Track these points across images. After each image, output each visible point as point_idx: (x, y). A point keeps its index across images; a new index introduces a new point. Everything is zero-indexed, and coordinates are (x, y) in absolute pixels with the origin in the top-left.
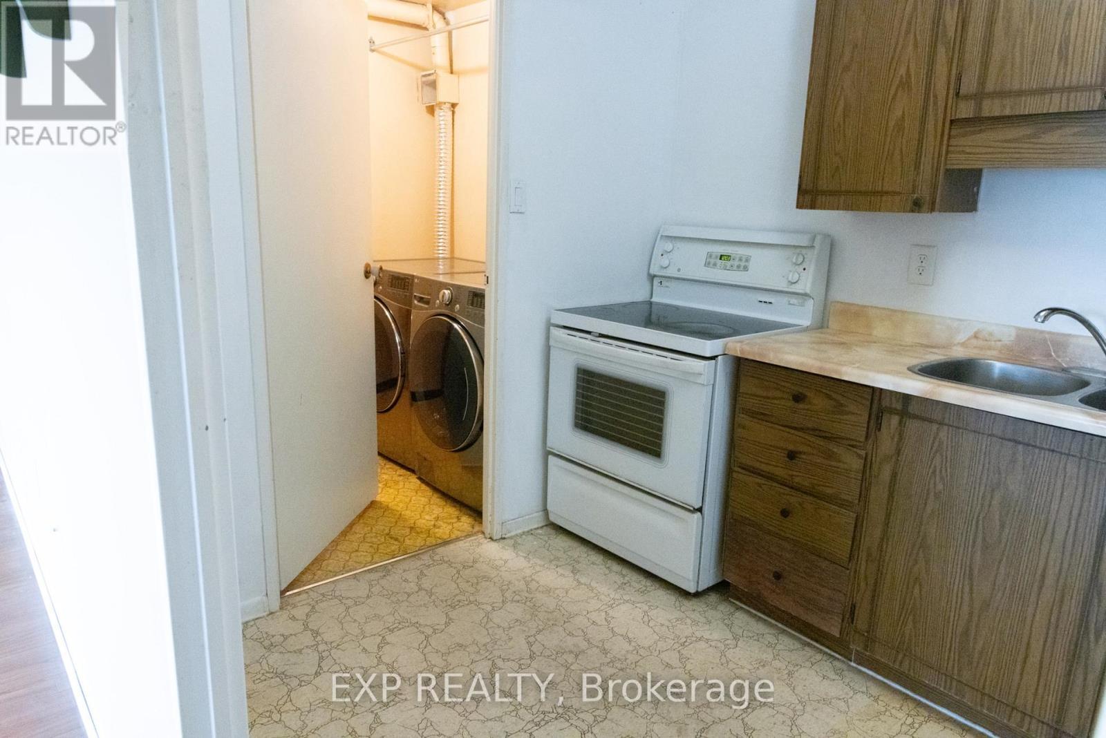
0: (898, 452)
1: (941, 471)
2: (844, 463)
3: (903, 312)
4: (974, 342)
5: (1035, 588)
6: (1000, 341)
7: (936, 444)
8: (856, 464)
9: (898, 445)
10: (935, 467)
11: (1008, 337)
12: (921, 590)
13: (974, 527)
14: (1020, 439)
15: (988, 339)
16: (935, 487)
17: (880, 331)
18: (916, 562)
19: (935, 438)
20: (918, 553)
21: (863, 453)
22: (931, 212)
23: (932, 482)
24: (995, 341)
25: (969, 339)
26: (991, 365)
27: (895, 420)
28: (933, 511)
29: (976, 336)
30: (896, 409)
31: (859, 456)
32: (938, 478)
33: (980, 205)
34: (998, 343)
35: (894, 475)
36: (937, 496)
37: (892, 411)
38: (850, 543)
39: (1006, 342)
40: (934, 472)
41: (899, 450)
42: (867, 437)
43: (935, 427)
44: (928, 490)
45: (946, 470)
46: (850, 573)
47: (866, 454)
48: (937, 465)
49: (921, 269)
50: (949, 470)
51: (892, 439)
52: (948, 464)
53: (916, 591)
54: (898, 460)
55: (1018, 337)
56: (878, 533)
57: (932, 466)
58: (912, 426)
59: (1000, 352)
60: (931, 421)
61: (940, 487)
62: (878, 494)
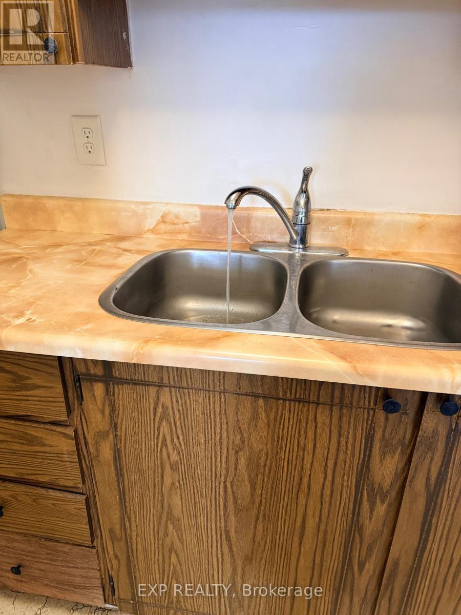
0: (115, 426)
1: (172, 441)
2: (51, 446)
3: (83, 200)
4: (163, 227)
5: (296, 538)
6: (187, 223)
7: (160, 410)
8: (66, 446)
9: (111, 417)
10: (164, 436)
11: (193, 216)
12: (178, 558)
13: (222, 493)
14: (260, 391)
15: (175, 222)
16: (169, 458)
17: (65, 225)
18: (166, 534)
19: (156, 404)
20: (166, 527)
21: (70, 431)
22: (74, 63)
23: (165, 455)
24: (183, 224)
25: (156, 225)
26: (186, 255)
27: (99, 389)
28: (173, 484)
29: (163, 220)
30: (95, 375)
31: (66, 436)
32: (170, 447)
33: (134, 59)
34: (186, 225)
35: (117, 454)
36: (173, 467)
37: (93, 379)
38: (88, 527)
39: (193, 224)
40: (165, 440)
41: (116, 425)
42: (69, 411)
43: (153, 390)
44: (162, 463)
45: (178, 438)
46: (97, 550)
47: (76, 431)
48: (166, 432)
49: (89, 145)
50: (181, 438)
51: (103, 412)
52: (179, 432)
53: (174, 559)
54: (116, 435)
55: (204, 217)
56: (115, 513)
57: (161, 435)
58: (124, 394)
59: (190, 235)
60: (147, 384)
61: (175, 457)
62: (104, 474)
